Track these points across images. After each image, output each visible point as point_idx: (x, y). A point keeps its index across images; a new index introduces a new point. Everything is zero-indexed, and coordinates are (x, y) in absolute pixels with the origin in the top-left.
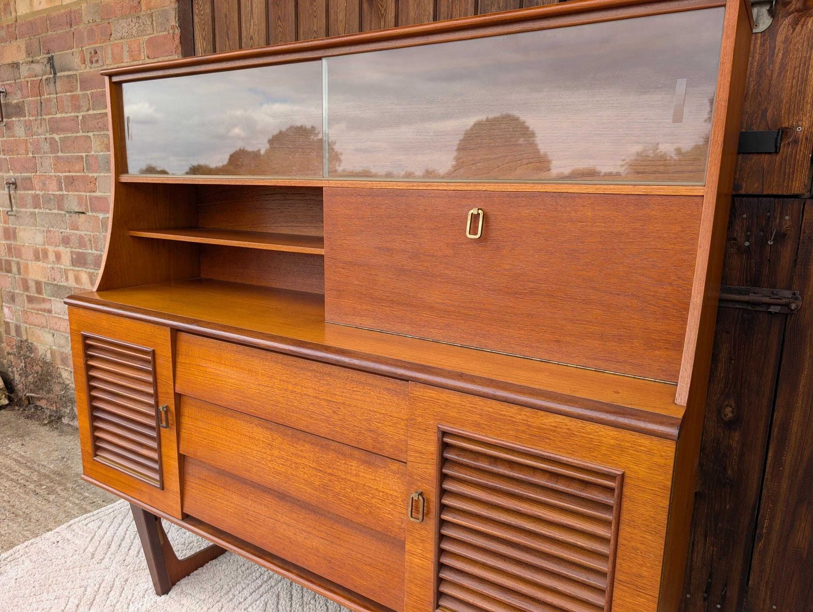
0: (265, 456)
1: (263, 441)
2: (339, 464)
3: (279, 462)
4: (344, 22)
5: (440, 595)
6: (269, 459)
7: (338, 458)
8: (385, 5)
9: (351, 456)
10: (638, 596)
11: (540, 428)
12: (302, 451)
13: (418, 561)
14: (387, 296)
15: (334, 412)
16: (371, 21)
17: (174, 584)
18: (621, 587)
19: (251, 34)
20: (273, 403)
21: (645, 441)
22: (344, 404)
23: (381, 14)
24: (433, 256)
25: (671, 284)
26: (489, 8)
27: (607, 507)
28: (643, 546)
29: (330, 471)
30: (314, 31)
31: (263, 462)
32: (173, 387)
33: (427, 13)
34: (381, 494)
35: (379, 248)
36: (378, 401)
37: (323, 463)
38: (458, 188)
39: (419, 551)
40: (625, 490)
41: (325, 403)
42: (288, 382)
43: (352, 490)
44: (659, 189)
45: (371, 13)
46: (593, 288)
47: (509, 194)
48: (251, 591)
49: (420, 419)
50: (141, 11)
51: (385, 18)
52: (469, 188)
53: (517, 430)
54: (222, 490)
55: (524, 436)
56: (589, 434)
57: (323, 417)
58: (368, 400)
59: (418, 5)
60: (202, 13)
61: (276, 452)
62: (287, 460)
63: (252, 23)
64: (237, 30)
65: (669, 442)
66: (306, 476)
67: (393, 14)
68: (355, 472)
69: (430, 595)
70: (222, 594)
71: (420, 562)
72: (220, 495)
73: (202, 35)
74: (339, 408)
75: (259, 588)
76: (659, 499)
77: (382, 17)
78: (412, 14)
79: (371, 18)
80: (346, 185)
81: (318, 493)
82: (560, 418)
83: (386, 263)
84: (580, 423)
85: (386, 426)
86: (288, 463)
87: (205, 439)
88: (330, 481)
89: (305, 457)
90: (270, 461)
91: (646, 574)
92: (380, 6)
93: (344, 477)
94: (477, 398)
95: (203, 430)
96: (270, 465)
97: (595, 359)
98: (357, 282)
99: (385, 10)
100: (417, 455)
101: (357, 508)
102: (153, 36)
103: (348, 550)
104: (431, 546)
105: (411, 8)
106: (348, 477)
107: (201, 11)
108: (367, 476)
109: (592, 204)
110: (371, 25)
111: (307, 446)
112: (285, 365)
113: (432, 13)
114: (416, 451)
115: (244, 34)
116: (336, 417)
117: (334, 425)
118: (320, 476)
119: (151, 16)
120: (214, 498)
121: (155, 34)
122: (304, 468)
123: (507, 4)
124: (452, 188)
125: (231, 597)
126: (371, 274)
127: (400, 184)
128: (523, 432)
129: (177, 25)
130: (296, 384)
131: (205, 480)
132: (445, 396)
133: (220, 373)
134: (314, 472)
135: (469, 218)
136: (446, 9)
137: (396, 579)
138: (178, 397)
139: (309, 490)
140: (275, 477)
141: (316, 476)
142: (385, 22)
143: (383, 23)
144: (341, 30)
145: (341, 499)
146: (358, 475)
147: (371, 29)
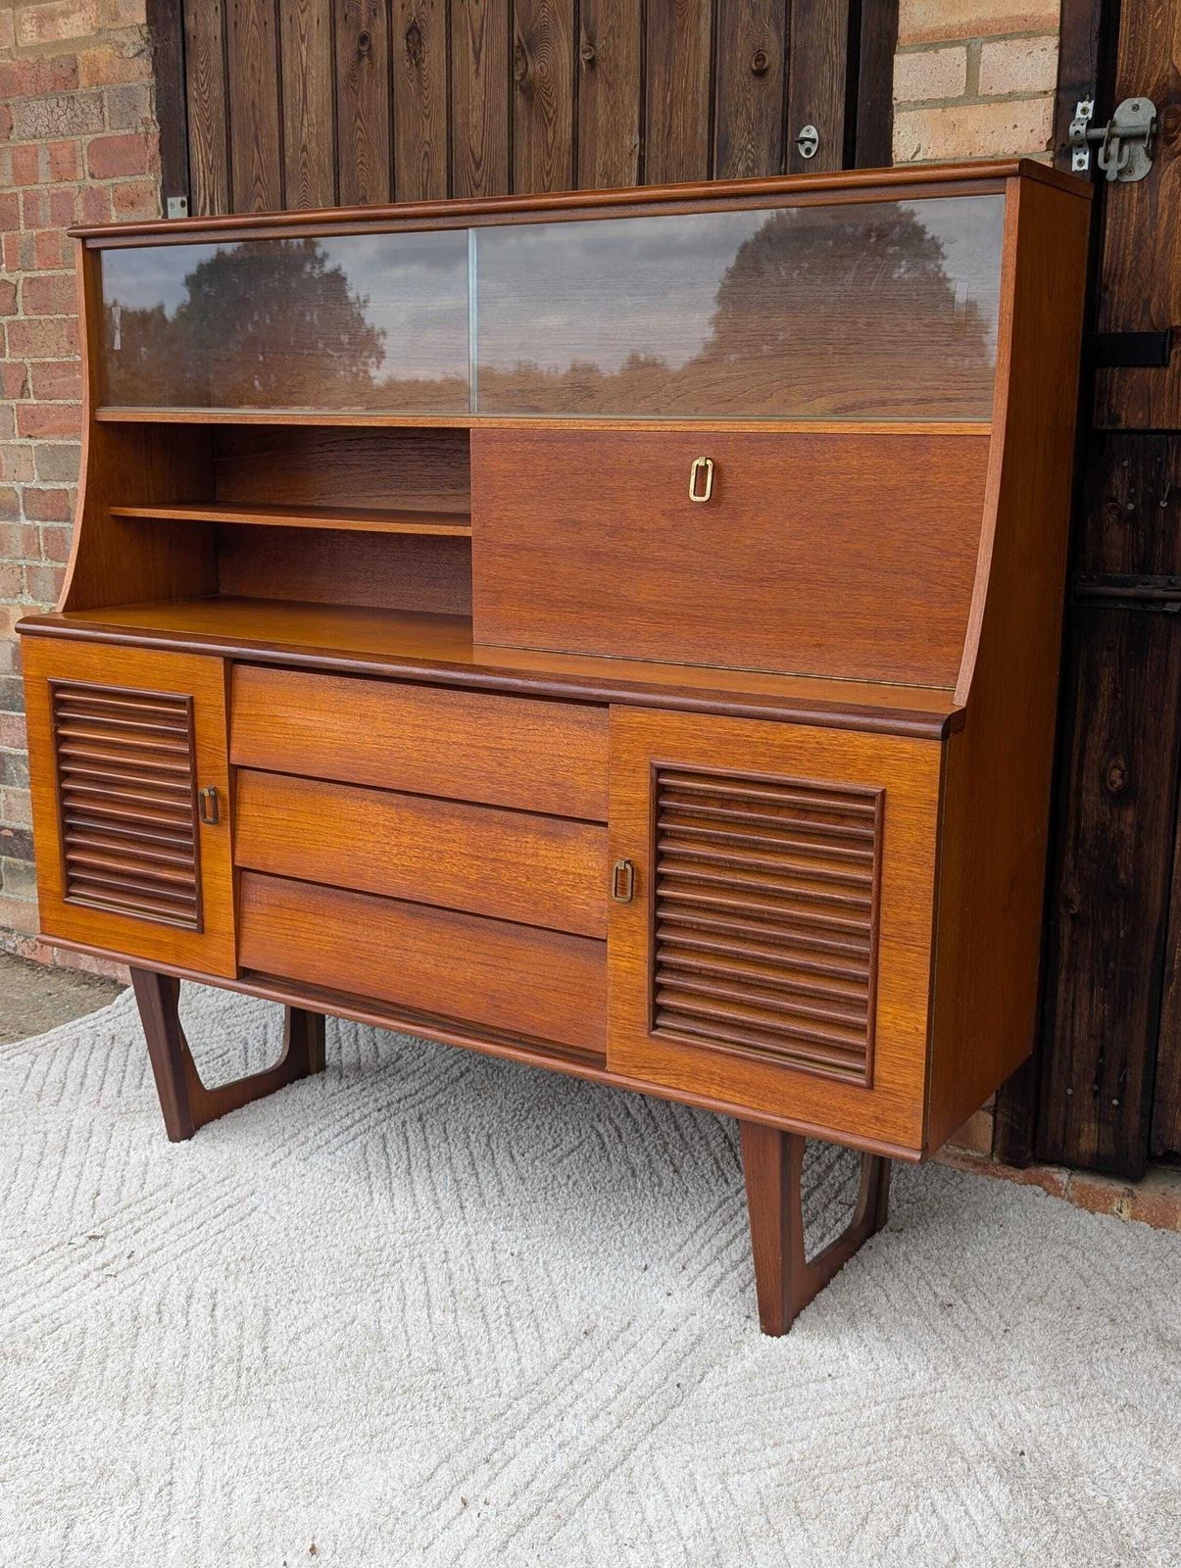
0: (387, 848)
1: (384, 826)
2: (507, 842)
3: (412, 853)
4: (480, 129)
5: (658, 1010)
6: (394, 852)
7: (505, 833)
8: (555, 103)
9: (526, 829)
10: (908, 951)
11: (782, 746)
12: (448, 831)
13: (626, 964)
14: (573, 597)
15: (500, 764)
16: (529, 128)
17: (198, 1128)
18: (886, 943)
19: (303, 141)
20: (402, 761)
21: (907, 745)
22: (514, 750)
23: (548, 118)
24: (643, 530)
25: (959, 555)
26: (733, 119)
27: (866, 842)
28: (910, 883)
29: (492, 855)
30: (426, 142)
31: (386, 859)
32: (226, 756)
33: (629, 121)
34: (571, 877)
35: (560, 521)
36: (565, 741)
37: (482, 845)
38: (677, 428)
39: (627, 949)
40: (887, 813)
41: (487, 753)
42: (426, 727)
43: (528, 879)
44: (938, 427)
45: (530, 115)
46: (862, 566)
47: (748, 437)
48: (336, 1132)
49: (625, 756)
50: (77, 87)
51: (555, 125)
52: (693, 428)
53: (755, 753)
54: (311, 917)
55: (763, 760)
56: (842, 745)
58: (551, 740)
59: (612, 107)
60: (205, 97)
61: (405, 840)
62: (425, 849)
63: (305, 121)
64: (277, 133)
65: (933, 742)
66: (455, 869)
67: (569, 120)
68: (531, 851)
69: (643, 1011)
70: (286, 1136)
71: (629, 965)
72: (306, 926)
73: (205, 139)
74: (506, 757)
75: (347, 1129)
76: (926, 817)
77: (550, 125)
78: (602, 121)
79: (530, 124)
80: (507, 425)
81: (474, 892)
82: (807, 730)
83: (570, 544)
84: (831, 733)
85: (577, 775)
86: (426, 854)
87: (282, 836)
88: (493, 870)
89: (454, 841)
90: (396, 855)
91: (915, 919)
92: (545, 104)
93: (515, 860)
94: (703, 717)
95: (279, 823)
96: (396, 861)
97: (868, 666)
98: (524, 577)
99: (555, 112)
100: (622, 808)
101: (536, 904)
102: (104, 135)
103: (521, 975)
104: (643, 939)
105: (601, 111)
106: (522, 859)
107: (205, 93)
108: (550, 854)
109: (858, 448)
110: (529, 135)
111: (457, 823)
112: (421, 701)
113: (637, 122)
114: (621, 803)
115: (289, 140)
116: (503, 771)
117: (500, 783)
118: (477, 866)
119: (99, 97)
120: (296, 934)
121: (108, 133)
122: (451, 857)
123: (762, 114)
124: (669, 428)
125: (303, 1139)
126: (548, 563)
127: (591, 422)
128: (763, 754)
129: (154, 118)
130: (440, 730)
131: (280, 906)
132: (660, 718)
133: (311, 724)
134: (469, 861)
135: (694, 471)
136: (661, 117)
137: (594, 1004)
138: (235, 770)
139: (461, 890)
140: (405, 880)
141: (471, 866)
142: (554, 133)
143: (551, 134)
144: (475, 142)
145: (510, 895)
146: (535, 855)
147: (529, 143)
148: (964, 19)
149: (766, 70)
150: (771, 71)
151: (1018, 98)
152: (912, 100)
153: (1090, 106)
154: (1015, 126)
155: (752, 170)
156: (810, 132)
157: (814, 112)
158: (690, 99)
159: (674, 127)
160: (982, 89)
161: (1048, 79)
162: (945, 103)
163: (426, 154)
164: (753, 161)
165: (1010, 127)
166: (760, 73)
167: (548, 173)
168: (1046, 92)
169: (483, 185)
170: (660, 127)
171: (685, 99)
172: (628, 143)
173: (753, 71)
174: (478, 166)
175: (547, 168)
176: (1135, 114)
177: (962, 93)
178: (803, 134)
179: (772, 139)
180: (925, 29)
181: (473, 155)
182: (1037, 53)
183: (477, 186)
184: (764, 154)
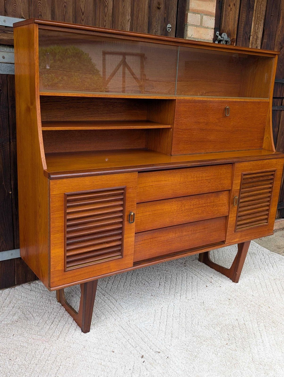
0: (179, 212)
2: (208, 201)
3: (186, 211)
4: (84, 3)
5: (237, 226)
6: (181, 212)
7: (207, 199)
8: (108, 1)
9: (212, 196)
11: (263, 165)
12: (194, 203)
13: (232, 219)
14: (196, 140)
18: (273, 197)
20: (186, 188)
21: (280, 160)
22: (213, 178)
23: (105, 5)
24: (213, 123)
26: (153, 18)
27: (272, 179)
28: (278, 185)
29: (205, 205)
30: (65, 2)
31: (179, 215)
32: (136, 201)
33: (128, 12)
34: (221, 204)
35: (196, 122)
36: (223, 173)
37: (202, 203)
41: (206, 181)
45: (100, 2)
49: (237, 174)
51: (107, 8)
56: (272, 162)
57: (205, 186)
59: (123, 7)
67: (112, 7)
74: (210, 181)
76: (281, 172)
77: (106, 7)
78: (121, 10)
79: (100, 5)
81: (201, 215)
82: (267, 160)
83: (197, 128)
85: (225, 180)
88: (205, 209)
90: (182, 213)
91: (278, 191)
93: (209, 205)
94: (252, 162)
97: (248, 147)
98: (186, 137)
99: (107, 4)
101: (214, 213)
104: (236, 212)
105: (120, 7)
108: (217, 201)
110: (100, 8)
111: (196, 200)
113: (130, 13)
114: (235, 184)
117: (209, 187)
118: (201, 209)
122: (195, 209)
123: (159, 19)
124: (220, 100)
132: (244, 164)
135: (226, 109)
136: (136, 13)
137: (223, 231)
139: (197, 216)
140: (184, 219)
142: (107, 10)
143: (106, 10)
144: (82, 6)
145: (209, 213)
146: (214, 202)
147: (100, 11)
148: (200, 9)
149: (160, 8)
150: (161, 9)
151: (209, 28)
152: (191, 24)
153: (219, 33)
154: (208, 34)
155: (157, 32)
156: (169, 26)
157: (170, 21)
158: (143, 10)
159: (139, 17)
160: (203, 25)
161: (213, 26)
162: (197, 26)
163: (65, 6)
164: (157, 30)
165: (207, 34)
166: (159, 8)
167: (105, 22)
168: (213, 28)
169: (85, 20)
170: (136, 16)
171: (142, 10)
172: (128, 18)
173: (158, 7)
174: (83, 14)
175: (105, 20)
176: (225, 36)
177: (199, 25)
178: (168, 26)
179: (161, 26)
180: (194, 9)
181: (81, 10)
182: (212, 20)
183: (83, 20)
184: (159, 28)
